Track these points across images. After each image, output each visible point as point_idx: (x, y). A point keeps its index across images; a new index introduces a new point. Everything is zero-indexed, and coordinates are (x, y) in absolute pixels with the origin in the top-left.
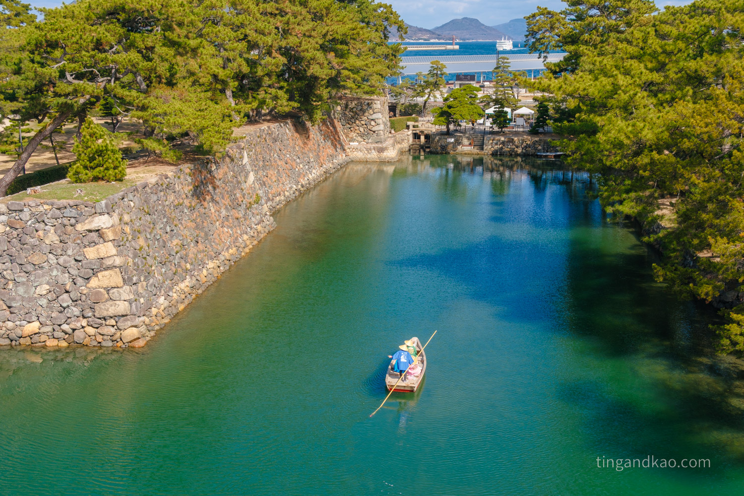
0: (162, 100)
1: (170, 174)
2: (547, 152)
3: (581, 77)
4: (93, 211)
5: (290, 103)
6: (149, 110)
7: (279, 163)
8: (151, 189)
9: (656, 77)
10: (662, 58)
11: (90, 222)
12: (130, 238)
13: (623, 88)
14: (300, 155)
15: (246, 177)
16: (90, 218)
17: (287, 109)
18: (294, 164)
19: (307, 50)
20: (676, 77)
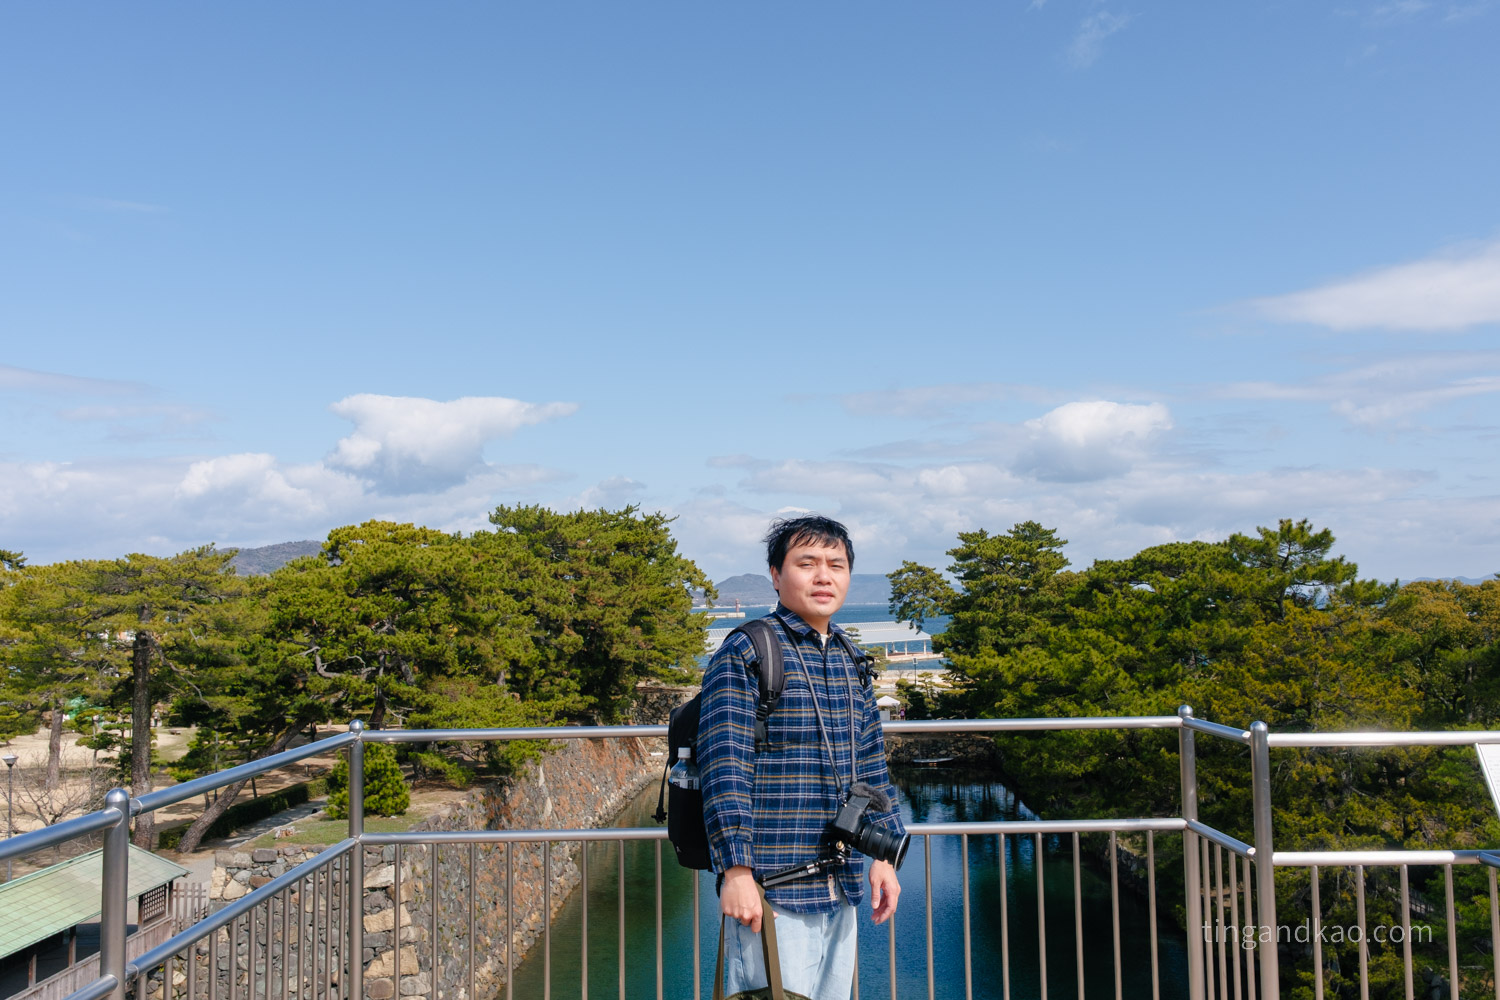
0: (448, 697)
1: (463, 803)
2: (927, 758)
3: (1035, 653)
4: (379, 858)
5: (586, 697)
6: (434, 710)
7: (573, 784)
8: (443, 824)
9: (1131, 651)
10: (1136, 627)
11: (374, 876)
12: (424, 900)
13: (1098, 667)
14: (595, 771)
15: (544, 804)
16: (374, 871)
17: (581, 707)
18: (589, 785)
19: (612, 624)
20: (1157, 650)
